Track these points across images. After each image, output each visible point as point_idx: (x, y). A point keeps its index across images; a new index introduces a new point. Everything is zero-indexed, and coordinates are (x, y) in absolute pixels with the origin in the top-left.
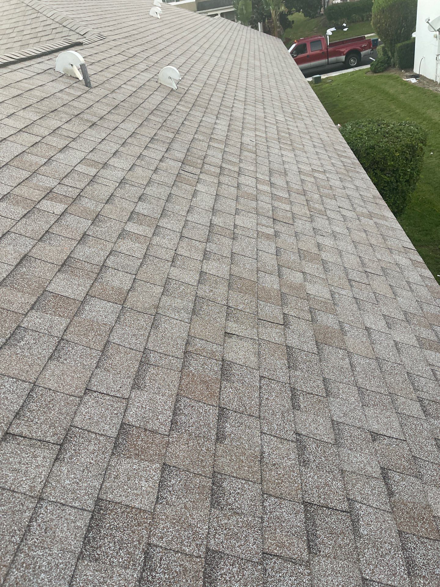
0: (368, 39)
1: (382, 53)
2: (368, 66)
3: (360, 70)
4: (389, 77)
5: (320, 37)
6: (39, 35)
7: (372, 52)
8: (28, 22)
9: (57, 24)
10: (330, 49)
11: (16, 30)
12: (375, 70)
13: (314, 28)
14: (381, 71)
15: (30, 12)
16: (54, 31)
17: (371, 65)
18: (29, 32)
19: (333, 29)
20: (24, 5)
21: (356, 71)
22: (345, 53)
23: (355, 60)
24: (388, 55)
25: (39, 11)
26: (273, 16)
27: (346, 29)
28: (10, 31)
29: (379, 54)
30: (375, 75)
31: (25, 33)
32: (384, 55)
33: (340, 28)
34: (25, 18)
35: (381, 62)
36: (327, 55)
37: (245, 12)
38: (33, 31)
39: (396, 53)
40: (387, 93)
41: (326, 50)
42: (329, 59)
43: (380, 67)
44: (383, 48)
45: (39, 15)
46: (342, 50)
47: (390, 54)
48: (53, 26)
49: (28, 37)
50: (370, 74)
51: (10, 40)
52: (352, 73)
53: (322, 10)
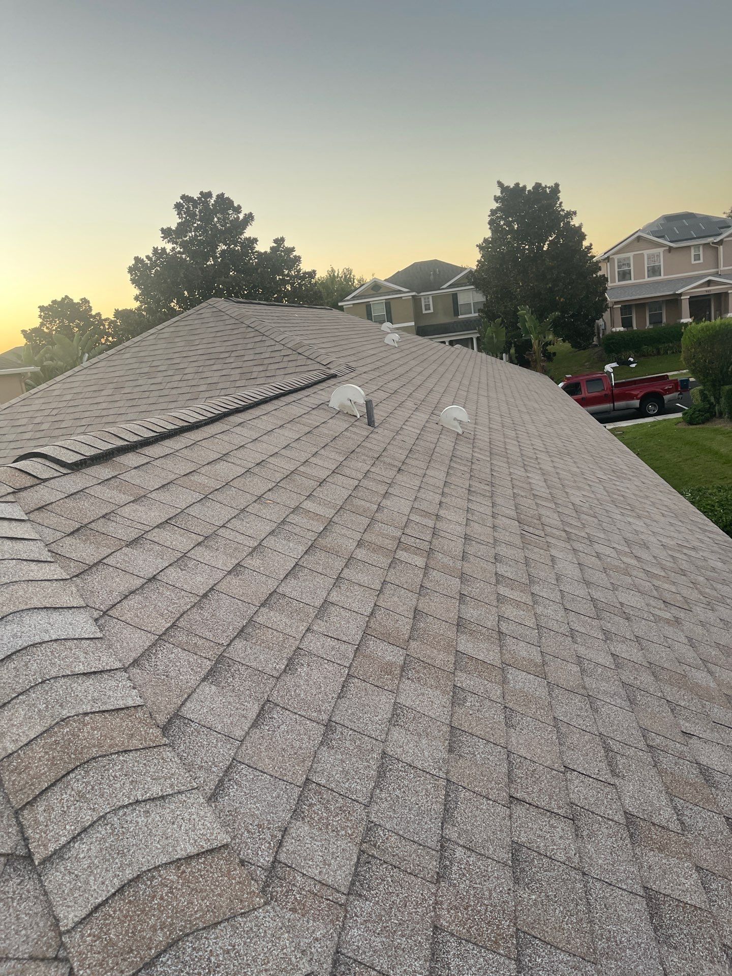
0: (674, 378)
1: (699, 398)
2: (680, 415)
3: (665, 420)
4: (715, 430)
5: (600, 375)
6: (266, 362)
7: (680, 396)
8: (250, 346)
9: (290, 351)
10: (616, 391)
11: (233, 354)
12: (691, 421)
13: (586, 362)
14: (700, 422)
15: (252, 335)
16: (286, 359)
17: (683, 414)
18: (251, 357)
19: (615, 365)
20: (244, 325)
21: (659, 421)
22: (639, 396)
23: (655, 406)
24: (709, 401)
25: (265, 333)
26: (535, 347)
27: (633, 365)
28: (227, 355)
29: (694, 400)
30: (691, 427)
31: (246, 358)
32: (703, 401)
33: (624, 363)
34: (246, 341)
35: (699, 411)
36: (612, 398)
37: (495, 340)
38: (257, 357)
39: (723, 399)
40: (717, 453)
41: (610, 393)
42: (615, 404)
43: (698, 417)
44: (701, 392)
45: (264, 338)
46: (635, 393)
47: (712, 399)
48: (283, 353)
49: (251, 363)
50: (682, 426)
51: (225, 366)
52: (653, 424)
53: (595, 339)
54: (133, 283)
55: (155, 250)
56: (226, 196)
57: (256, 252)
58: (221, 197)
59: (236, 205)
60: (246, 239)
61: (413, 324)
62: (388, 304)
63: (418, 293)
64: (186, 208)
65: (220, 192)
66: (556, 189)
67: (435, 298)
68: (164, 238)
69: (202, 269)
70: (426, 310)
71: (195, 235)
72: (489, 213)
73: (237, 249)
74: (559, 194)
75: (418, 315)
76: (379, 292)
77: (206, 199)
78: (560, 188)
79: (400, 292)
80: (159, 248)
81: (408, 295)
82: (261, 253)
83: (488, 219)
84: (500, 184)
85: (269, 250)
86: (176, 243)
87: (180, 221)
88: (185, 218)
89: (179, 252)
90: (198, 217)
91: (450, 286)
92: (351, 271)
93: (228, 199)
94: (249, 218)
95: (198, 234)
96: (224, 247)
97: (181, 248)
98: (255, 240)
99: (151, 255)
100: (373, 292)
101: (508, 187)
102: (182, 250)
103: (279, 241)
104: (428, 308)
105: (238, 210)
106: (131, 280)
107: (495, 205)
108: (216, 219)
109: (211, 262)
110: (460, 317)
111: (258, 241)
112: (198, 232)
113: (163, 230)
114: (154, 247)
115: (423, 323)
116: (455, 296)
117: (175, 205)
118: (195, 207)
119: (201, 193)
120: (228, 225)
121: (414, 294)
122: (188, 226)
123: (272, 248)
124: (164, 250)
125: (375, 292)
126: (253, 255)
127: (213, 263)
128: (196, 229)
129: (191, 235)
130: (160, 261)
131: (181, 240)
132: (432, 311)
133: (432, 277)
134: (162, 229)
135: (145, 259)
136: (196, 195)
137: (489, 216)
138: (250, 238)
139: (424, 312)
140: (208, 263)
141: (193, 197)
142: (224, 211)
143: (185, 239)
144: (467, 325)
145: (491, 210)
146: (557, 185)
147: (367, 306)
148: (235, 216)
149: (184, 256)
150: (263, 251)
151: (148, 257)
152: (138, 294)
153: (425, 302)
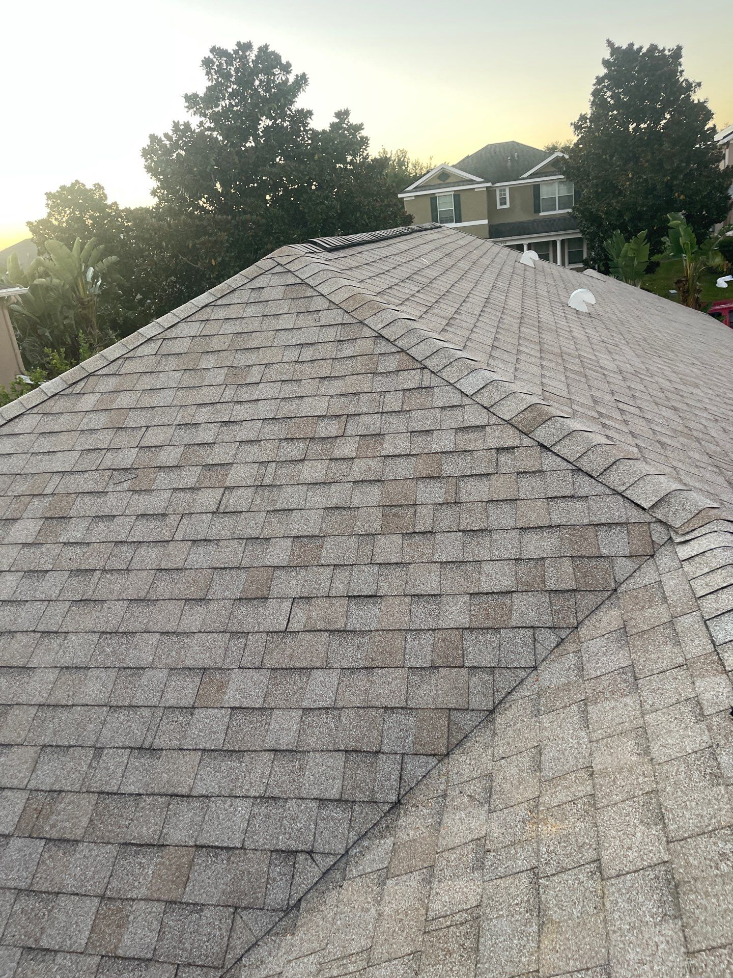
54: (148, 172)
55: (176, 125)
56: (270, 49)
57: (310, 130)
58: (264, 50)
59: (284, 61)
60: (298, 111)
61: (486, 222)
62: (457, 196)
63: (493, 184)
64: (217, 66)
65: (262, 44)
66: (677, 53)
67: (512, 189)
68: (189, 108)
69: (239, 153)
70: (501, 204)
71: (230, 103)
72: (595, 81)
73: (285, 125)
74: (681, 60)
75: (492, 211)
76: (447, 182)
77: (244, 52)
78: (683, 52)
79: (472, 182)
80: (181, 123)
81: (481, 186)
82: (318, 132)
83: (592, 88)
84: (610, 44)
85: (328, 128)
86: (205, 115)
87: (210, 84)
88: (217, 80)
89: (209, 129)
90: (233, 79)
91: (531, 176)
92: (406, 153)
93: (273, 53)
94: (302, 80)
95: (233, 103)
96: (269, 122)
97: (211, 123)
98: (310, 113)
99: (170, 133)
100: (440, 182)
101: (619, 48)
102: (212, 126)
103: (342, 115)
104: (503, 202)
105: (286, 68)
106: (146, 167)
107: (603, 71)
108: (257, 83)
109: (251, 144)
110: (541, 214)
111: (312, 114)
112: (234, 100)
113: (187, 98)
114: (174, 122)
115: (497, 221)
116: (537, 188)
117: (202, 61)
118: (229, 63)
119: (238, 44)
120: (273, 90)
121: (489, 184)
122: (221, 91)
123: (333, 125)
124: (187, 125)
125: (441, 182)
126: (307, 133)
127: (253, 144)
128: (231, 96)
129: (224, 105)
130: (183, 141)
131: (210, 111)
132: (508, 206)
133: (509, 164)
134: (186, 95)
135: (163, 139)
136: (231, 47)
137: (594, 85)
138: (303, 110)
139: (499, 207)
140: (247, 145)
141: (226, 50)
142: (268, 71)
143: (217, 110)
144: (551, 225)
145: (597, 78)
146: (679, 48)
147: (431, 199)
148: (284, 79)
149: (215, 134)
150: (320, 130)
151: (166, 135)
152: (156, 187)
153: (501, 195)
